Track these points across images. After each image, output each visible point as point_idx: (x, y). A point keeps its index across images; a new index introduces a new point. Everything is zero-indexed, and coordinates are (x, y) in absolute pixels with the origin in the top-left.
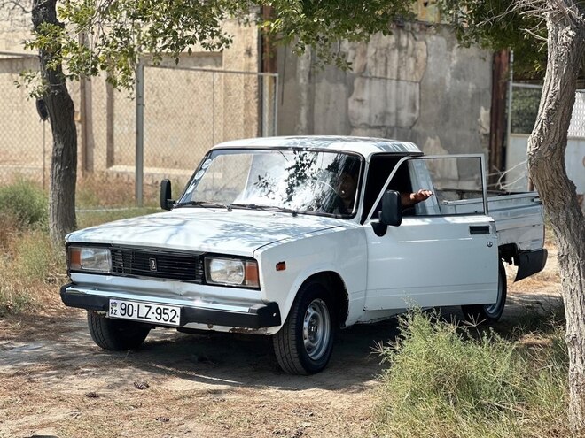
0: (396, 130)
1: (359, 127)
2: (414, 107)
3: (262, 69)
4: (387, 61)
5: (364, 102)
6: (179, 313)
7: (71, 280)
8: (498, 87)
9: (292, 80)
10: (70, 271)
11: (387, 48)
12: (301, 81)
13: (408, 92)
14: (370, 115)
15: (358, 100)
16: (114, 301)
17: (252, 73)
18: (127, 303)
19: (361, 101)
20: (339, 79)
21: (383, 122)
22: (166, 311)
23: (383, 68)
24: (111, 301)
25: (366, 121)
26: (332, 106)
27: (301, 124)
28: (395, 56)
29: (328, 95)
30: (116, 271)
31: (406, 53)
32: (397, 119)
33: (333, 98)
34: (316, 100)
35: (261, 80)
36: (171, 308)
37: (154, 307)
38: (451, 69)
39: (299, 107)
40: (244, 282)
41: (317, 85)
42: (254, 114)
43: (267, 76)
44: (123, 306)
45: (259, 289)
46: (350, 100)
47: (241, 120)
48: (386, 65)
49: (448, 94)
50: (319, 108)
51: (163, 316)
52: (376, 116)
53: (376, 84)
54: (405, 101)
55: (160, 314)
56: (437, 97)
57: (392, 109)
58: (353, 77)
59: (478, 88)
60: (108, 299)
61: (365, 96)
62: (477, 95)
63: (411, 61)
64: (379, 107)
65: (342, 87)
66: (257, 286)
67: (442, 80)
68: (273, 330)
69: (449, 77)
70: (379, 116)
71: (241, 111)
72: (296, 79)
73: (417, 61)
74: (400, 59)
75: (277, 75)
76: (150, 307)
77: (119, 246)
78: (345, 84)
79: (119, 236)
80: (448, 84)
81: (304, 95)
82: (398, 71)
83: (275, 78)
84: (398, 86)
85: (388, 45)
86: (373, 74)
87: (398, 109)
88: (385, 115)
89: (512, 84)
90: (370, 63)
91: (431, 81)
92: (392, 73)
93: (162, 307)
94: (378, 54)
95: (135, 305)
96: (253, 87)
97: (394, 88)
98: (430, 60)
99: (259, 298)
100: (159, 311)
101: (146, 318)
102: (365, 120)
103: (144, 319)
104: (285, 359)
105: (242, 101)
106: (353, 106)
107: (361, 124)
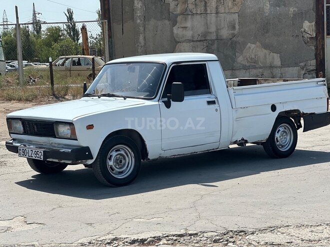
0: (216, 41)
1: (183, 42)
2: (234, 27)
4: (206, 4)
5: (188, 28)
6: (42, 153)
9: (130, 22)
12: (138, 21)
14: (193, 34)
15: (182, 27)
18: (24, 149)
19: (185, 28)
20: (164, 17)
21: (205, 38)
23: (203, 8)
24: (19, 148)
25: (190, 38)
26: (159, 32)
27: (139, 43)
29: (156, 27)
32: (217, 35)
33: (160, 28)
34: (147, 30)
38: (270, 1)
40: (71, 136)
41: (146, 23)
45: (77, 140)
46: (175, 28)
48: (205, 6)
49: (267, 17)
50: (149, 34)
51: (37, 155)
52: (199, 35)
53: (197, 17)
54: (225, 25)
56: (255, 19)
57: (213, 30)
58: (177, 16)
59: (300, 10)
61: (188, 24)
62: (300, 14)
64: (200, 30)
66: (76, 138)
67: (260, 9)
68: (90, 162)
69: (267, 7)
70: (201, 35)
72: (134, 21)
76: (33, 151)
78: (169, 20)
80: (267, 11)
81: (142, 28)
82: (217, 8)
83: (106, 22)
84: (217, 17)
86: (194, 12)
87: (218, 30)
88: (205, 34)
89: (325, 5)
90: (191, 7)
91: (250, 10)
92: (211, 10)
93: (37, 151)
95: (27, 150)
97: (214, 18)
99: (78, 145)
101: (31, 156)
102: (188, 38)
106: (178, 31)
107: (185, 40)
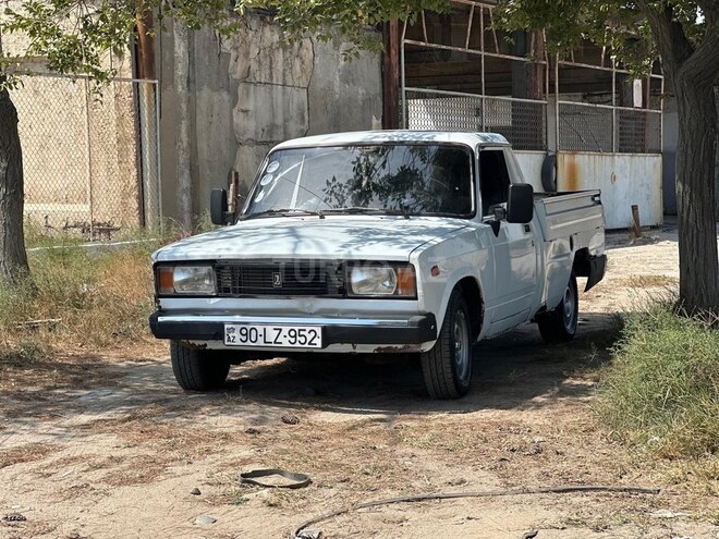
1: (245, 144)
2: (303, 117)
3: (137, 75)
4: (271, 62)
5: (250, 113)
6: (319, 333)
7: (160, 307)
8: (390, 92)
9: (170, 88)
10: (158, 296)
11: (271, 47)
12: (180, 89)
13: (295, 100)
14: (257, 127)
15: (243, 111)
16: (230, 326)
17: (125, 80)
18: (249, 327)
19: (246, 112)
20: (221, 85)
21: (271, 137)
22: (302, 333)
23: (268, 72)
24: (226, 326)
25: (252, 136)
26: (215, 118)
27: (181, 141)
28: (279, 56)
29: (211, 106)
30: (223, 292)
31: (291, 53)
33: (216, 109)
34: (198, 111)
35: (137, 87)
36: (308, 329)
37: (285, 330)
38: (339, 71)
39: (178, 121)
40: (396, 292)
41: (197, 93)
42: (130, 131)
43: (144, 84)
44: (244, 332)
45: (416, 298)
46: (235, 111)
47: (113, 140)
48: (271, 68)
49: (337, 101)
50: (201, 121)
51: (298, 338)
52: (263, 130)
53: (261, 89)
54: (294, 112)
55: (295, 336)
56: (326, 104)
57: (279, 121)
58: (237, 83)
59: (368, 94)
60: (222, 324)
61: (250, 106)
62: (368, 101)
63: (297, 62)
64: (265, 119)
65: (226, 96)
66: (413, 295)
67: (330, 83)
68: (428, 346)
69: (337, 82)
70: (266, 129)
71: (113, 128)
72: (175, 87)
73: (303, 63)
74: (285, 60)
75: (156, 81)
76: (281, 330)
77: (227, 261)
78: (229, 91)
79: (228, 249)
80: (337, 90)
81: (184, 106)
82: (284, 75)
83: (154, 84)
84: (284, 93)
85: (272, 43)
86: (258, 80)
87: (285, 120)
88: (272, 128)
89: (404, 89)
90: (254, 66)
91: (320, 85)
92: (278, 78)
93: (297, 329)
94: (261, 55)
95: (260, 329)
96: (127, 96)
97: (280, 95)
98: (317, 61)
99: (415, 309)
100: (293, 333)
101: (275, 342)
102: (250, 135)
103: (273, 345)
104: (436, 381)
105: (113, 115)
106: (238, 119)
107: (247, 140)
